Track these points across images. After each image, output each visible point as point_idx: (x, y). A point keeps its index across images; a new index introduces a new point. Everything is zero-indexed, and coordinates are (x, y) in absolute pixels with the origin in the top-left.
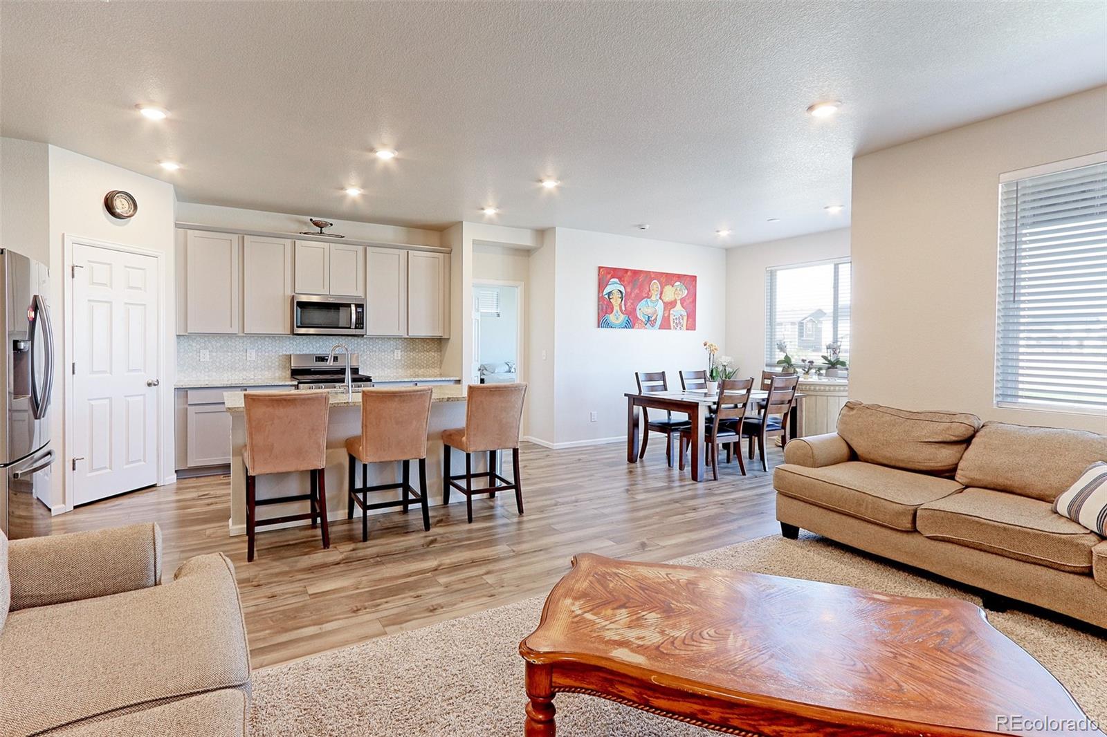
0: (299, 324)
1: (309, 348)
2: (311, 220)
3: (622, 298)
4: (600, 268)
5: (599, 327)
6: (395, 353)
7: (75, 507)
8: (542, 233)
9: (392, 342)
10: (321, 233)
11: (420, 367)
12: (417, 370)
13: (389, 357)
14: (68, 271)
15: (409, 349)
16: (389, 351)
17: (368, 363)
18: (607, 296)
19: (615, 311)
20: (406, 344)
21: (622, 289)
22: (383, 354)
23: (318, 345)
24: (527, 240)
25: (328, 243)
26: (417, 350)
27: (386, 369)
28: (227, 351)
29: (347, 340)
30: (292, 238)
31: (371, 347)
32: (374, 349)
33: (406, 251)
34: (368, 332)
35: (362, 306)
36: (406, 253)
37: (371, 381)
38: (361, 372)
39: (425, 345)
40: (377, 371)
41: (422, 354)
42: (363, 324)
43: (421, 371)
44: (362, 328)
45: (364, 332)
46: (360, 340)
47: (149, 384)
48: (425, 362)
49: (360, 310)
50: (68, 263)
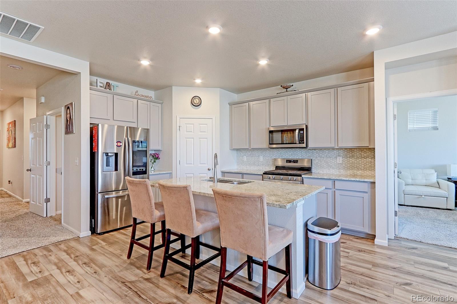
0: (271, 143)
1: (284, 155)
2: (281, 86)
6: (338, 159)
9: (335, 152)
10: (287, 91)
11: (358, 169)
12: (356, 172)
13: (333, 161)
14: (178, 128)
15: (348, 156)
16: (333, 157)
17: (319, 165)
20: (346, 153)
22: (329, 159)
23: (290, 154)
25: (287, 97)
26: (356, 157)
27: (331, 169)
28: (252, 157)
29: (306, 150)
30: (269, 98)
31: (321, 155)
32: (323, 156)
33: (336, 88)
34: (310, 145)
35: (303, 129)
36: (336, 90)
37: (301, 176)
38: (313, 170)
39: (362, 154)
40: (325, 170)
41: (360, 159)
42: (304, 140)
43: (359, 172)
44: (304, 143)
45: (304, 145)
46: (313, 151)
47: (209, 170)
48: (363, 166)
49: (302, 132)
50: (178, 125)
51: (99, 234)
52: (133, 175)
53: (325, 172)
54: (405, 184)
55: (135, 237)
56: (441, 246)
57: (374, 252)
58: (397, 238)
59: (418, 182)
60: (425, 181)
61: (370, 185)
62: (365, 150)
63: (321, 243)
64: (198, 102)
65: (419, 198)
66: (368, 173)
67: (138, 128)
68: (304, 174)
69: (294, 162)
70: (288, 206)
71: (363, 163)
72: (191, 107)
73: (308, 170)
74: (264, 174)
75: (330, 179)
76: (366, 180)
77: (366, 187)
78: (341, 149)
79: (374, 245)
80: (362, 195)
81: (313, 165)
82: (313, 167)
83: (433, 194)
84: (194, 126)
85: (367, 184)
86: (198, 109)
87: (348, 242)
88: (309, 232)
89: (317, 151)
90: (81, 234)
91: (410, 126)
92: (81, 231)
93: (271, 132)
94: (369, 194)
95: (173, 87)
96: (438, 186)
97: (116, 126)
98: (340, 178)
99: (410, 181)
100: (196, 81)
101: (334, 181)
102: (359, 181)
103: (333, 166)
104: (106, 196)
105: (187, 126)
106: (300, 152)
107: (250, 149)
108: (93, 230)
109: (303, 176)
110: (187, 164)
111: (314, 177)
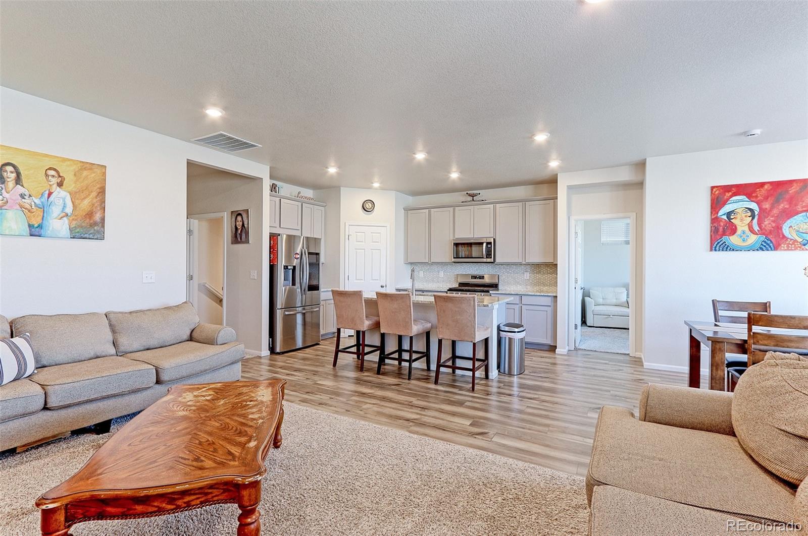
0: (455, 257)
1: (468, 270)
2: (467, 193)
3: (753, 217)
4: (713, 188)
5: (711, 250)
6: (525, 275)
7: (349, 336)
8: (641, 166)
9: (523, 267)
10: (473, 200)
11: (544, 285)
12: (542, 287)
13: (521, 277)
14: (347, 237)
15: (535, 272)
16: (521, 273)
17: (506, 281)
18: (725, 217)
19: (739, 232)
20: (533, 268)
21: (754, 206)
22: (516, 275)
23: (475, 269)
24: (625, 175)
25: (473, 207)
26: (542, 273)
27: (518, 286)
28: (430, 272)
29: (492, 265)
30: (454, 206)
31: (508, 270)
32: (510, 272)
33: (524, 203)
34: (498, 260)
35: (490, 243)
36: (524, 204)
37: (489, 292)
38: (500, 287)
39: (549, 269)
40: (512, 287)
41: (546, 275)
42: (491, 255)
43: (545, 288)
44: (491, 258)
45: (492, 260)
46: (500, 266)
47: (382, 287)
48: (549, 282)
49: (489, 246)
50: (347, 234)
51: (279, 354)
52: (309, 290)
53: (512, 289)
54: (595, 303)
55: (340, 347)
56: (611, 353)
57: (555, 358)
58: (576, 349)
59: (608, 302)
60: (615, 300)
61: (553, 299)
62: (551, 266)
63: (510, 339)
64: (370, 208)
65: (607, 318)
66: (553, 288)
67: (300, 237)
68: (491, 290)
69: (480, 279)
70: (490, 305)
71: (549, 279)
72: (363, 213)
73: (495, 286)
74: (448, 290)
75: (517, 295)
76: (549, 294)
77: (548, 301)
78: (528, 264)
79: (555, 354)
80: (546, 308)
81: (500, 281)
82: (500, 284)
83: (620, 313)
84: (365, 235)
85: (550, 298)
86: (370, 215)
87: (533, 353)
88: (501, 332)
89: (504, 266)
90: (262, 353)
91: (603, 239)
92: (262, 350)
93: (457, 245)
94: (552, 307)
95: (341, 188)
96: (627, 306)
97: (285, 235)
98: (527, 293)
99: (601, 301)
100: (374, 185)
101: (521, 296)
102: (543, 296)
103: (520, 282)
104: (287, 313)
105: (357, 235)
106: (487, 267)
107: (429, 263)
108: (272, 350)
109: (490, 292)
110: (356, 280)
111: (502, 293)
